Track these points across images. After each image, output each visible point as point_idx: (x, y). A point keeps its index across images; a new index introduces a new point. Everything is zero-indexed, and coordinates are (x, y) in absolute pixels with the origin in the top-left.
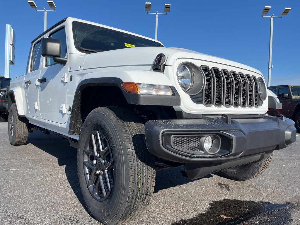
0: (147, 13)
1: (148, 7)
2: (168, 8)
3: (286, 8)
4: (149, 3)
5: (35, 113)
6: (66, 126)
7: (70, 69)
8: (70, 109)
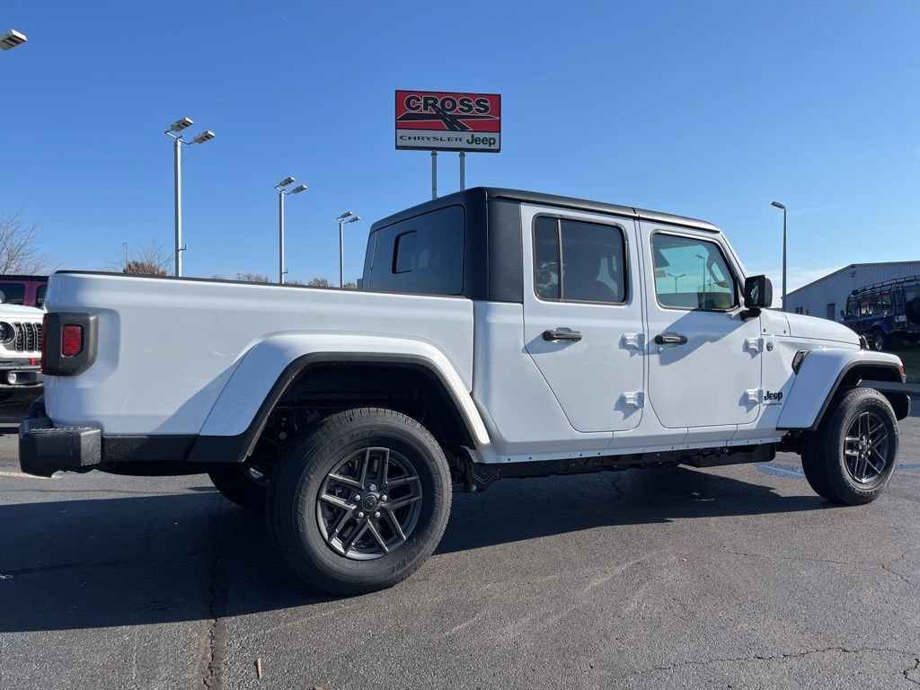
5: (624, 419)
6: (758, 426)
7: (764, 331)
8: (769, 396)
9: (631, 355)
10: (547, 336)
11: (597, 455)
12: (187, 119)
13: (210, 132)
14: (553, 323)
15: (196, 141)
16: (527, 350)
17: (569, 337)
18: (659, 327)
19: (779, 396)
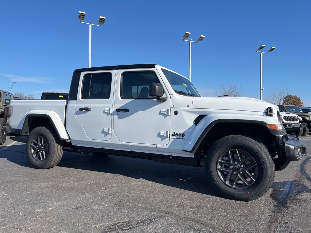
0: (80, 22)
1: (82, 16)
2: (102, 20)
3: (202, 36)
4: (83, 12)
5: (105, 136)
6: (169, 147)
7: (173, 106)
8: (177, 135)
9: (107, 116)
10: (81, 109)
11: (102, 148)
12: (262, 45)
13: (273, 47)
14: (83, 106)
15: (268, 52)
16: (76, 114)
17: (87, 110)
18: (119, 106)
19: (182, 135)
